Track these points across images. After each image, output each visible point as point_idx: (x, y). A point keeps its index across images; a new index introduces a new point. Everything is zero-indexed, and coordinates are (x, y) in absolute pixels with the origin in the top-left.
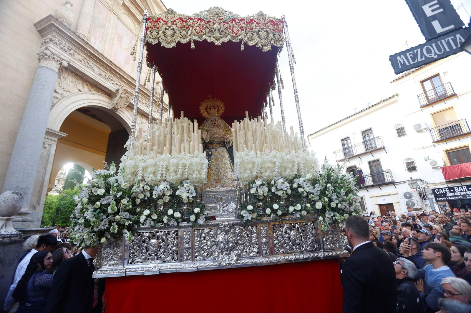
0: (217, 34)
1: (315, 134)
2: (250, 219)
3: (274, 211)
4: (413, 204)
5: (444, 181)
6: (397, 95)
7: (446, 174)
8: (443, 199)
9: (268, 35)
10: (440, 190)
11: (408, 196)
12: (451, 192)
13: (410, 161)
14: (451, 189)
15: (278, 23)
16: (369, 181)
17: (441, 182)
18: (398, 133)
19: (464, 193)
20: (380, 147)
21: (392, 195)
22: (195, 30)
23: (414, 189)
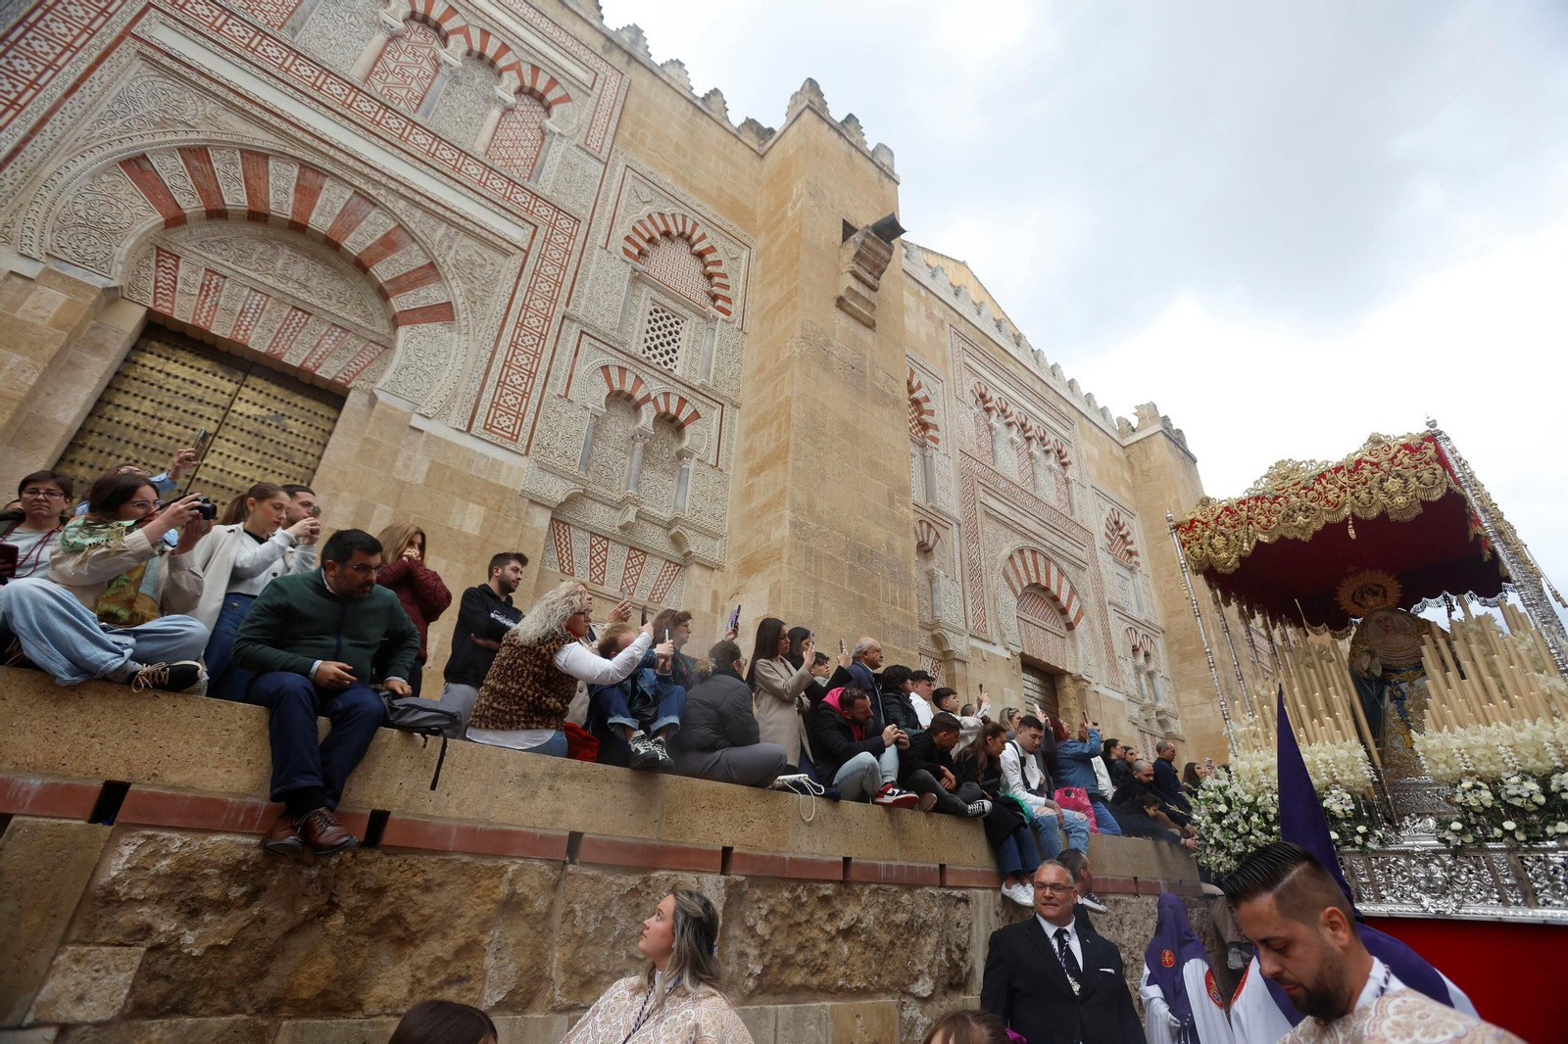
0: (1300, 519)
2: (1459, 843)
3: (1510, 834)
9: (1406, 481)
15: (1422, 444)
22: (1259, 523)
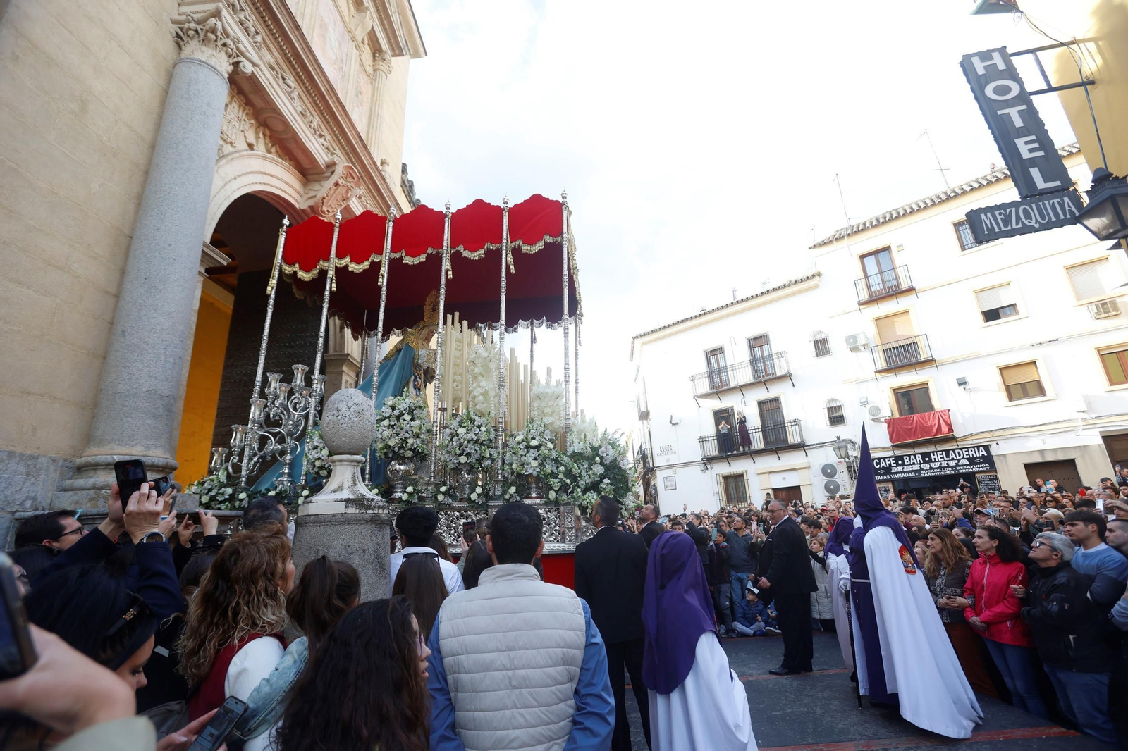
1: (651, 335)
4: (837, 488)
5: (889, 444)
6: (819, 275)
7: (893, 431)
8: (885, 477)
10: (882, 460)
11: (829, 471)
12: (898, 465)
13: (835, 405)
14: (898, 459)
16: (758, 442)
17: (884, 446)
18: (817, 348)
19: (917, 467)
20: (783, 373)
21: (800, 469)
23: (842, 458)
